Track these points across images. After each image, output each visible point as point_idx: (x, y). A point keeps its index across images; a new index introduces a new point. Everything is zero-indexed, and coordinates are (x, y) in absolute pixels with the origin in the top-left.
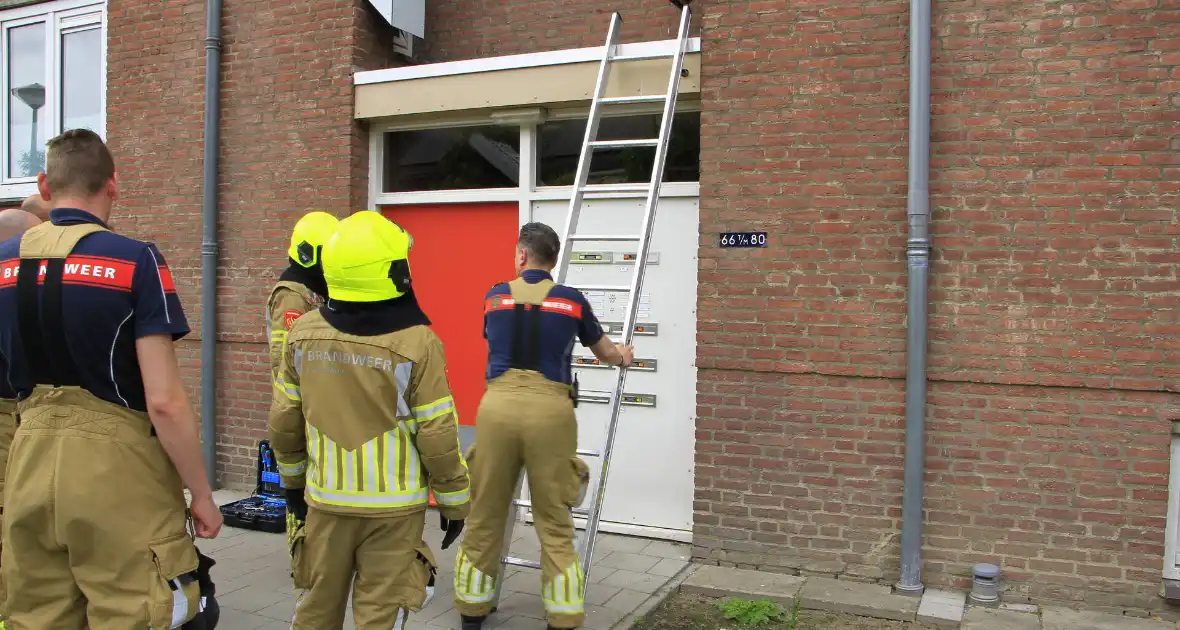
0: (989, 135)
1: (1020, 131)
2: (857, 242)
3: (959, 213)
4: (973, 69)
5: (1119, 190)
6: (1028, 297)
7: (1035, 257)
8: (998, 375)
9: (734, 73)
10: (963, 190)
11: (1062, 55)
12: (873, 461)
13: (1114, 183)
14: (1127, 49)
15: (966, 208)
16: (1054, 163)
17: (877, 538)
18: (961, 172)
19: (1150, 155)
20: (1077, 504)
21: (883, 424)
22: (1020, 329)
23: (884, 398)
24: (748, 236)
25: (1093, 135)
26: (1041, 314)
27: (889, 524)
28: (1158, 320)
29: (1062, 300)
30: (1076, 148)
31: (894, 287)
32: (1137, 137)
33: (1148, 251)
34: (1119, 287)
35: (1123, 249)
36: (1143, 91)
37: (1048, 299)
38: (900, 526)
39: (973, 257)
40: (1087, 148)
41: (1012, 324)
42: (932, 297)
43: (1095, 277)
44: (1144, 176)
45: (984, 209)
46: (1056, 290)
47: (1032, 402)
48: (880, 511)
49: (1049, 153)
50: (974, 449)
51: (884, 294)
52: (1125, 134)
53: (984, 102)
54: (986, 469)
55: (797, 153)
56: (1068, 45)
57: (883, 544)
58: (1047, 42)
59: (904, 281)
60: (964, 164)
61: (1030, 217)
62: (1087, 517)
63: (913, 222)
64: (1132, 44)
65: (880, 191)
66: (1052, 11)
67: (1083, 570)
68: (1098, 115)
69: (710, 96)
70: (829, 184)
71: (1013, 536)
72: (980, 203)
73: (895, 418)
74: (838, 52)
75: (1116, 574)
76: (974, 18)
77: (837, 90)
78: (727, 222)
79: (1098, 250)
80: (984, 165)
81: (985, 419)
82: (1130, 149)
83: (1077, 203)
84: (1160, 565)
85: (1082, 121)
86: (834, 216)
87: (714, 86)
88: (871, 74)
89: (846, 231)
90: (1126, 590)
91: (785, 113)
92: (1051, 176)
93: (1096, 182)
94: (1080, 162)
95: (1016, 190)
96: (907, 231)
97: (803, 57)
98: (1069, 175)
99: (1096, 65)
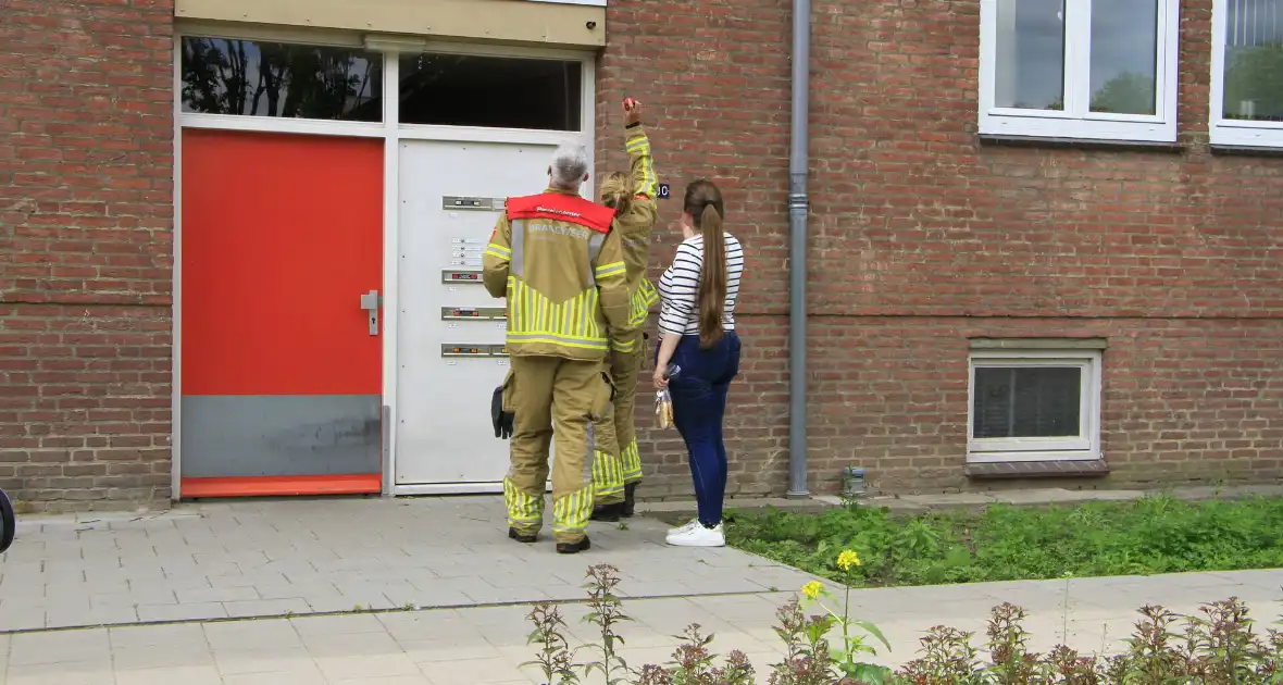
0: (843, 111)
1: (866, 109)
2: (745, 196)
3: (823, 173)
4: (835, 53)
5: (933, 161)
6: (875, 243)
7: (878, 211)
8: (855, 309)
9: (638, 32)
10: (826, 155)
11: (894, 49)
12: (759, 388)
13: (930, 154)
14: (938, 51)
15: (828, 170)
16: (889, 137)
17: (764, 456)
18: (824, 140)
19: (951, 134)
20: (911, 410)
21: (767, 355)
22: (870, 270)
23: (768, 332)
25: (919, 116)
26: (884, 258)
27: (773, 443)
28: (960, 261)
29: (898, 246)
30: (906, 126)
31: (775, 235)
32: (944, 120)
33: (952, 208)
34: (933, 235)
35: (937, 206)
36: (947, 85)
37: (888, 245)
38: (786, 444)
39: (835, 210)
40: (912, 126)
41: (864, 266)
42: (810, 244)
43: (919, 228)
44: (948, 150)
45: (841, 171)
46: (893, 239)
47: (876, 329)
48: (766, 432)
49: (887, 128)
50: (837, 371)
51: (767, 242)
52: (936, 117)
53: (841, 83)
54: (846, 387)
55: (694, 113)
56: (899, 43)
57: (771, 461)
59: (788, 232)
60: (827, 133)
61: (874, 178)
62: (918, 419)
63: (795, 179)
64: (940, 47)
65: (761, 152)
66: (889, 14)
67: (917, 463)
68: (919, 101)
69: (616, 51)
70: (721, 143)
71: (869, 442)
72: (838, 166)
73: (777, 349)
74: (728, 24)
75: (937, 462)
76: (834, 11)
77: (728, 59)
79: (920, 207)
80: (840, 135)
81: (845, 345)
82: (941, 130)
83: (904, 169)
84: (964, 451)
85: (911, 104)
86: (725, 172)
87: (620, 42)
88: (754, 47)
89: (737, 185)
90: (944, 474)
91: (684, 75)
92: (888, 147)
93: (918, 153)
94: (906, 137)
95: (864, 156)
96: (789, 186)
97: (700, 25)
98: (900, 146)
99: (918, 61)
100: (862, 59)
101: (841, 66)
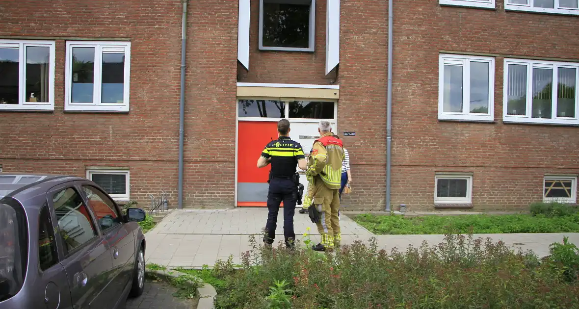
0: (402, 113)
1: (408, 113)
2: (375, 135)
3: (395, 129)
4: (399, 99)
5: (426, 126)
6: (410, 147)
7: (410, 139)
8: (404, 164)
9: (347, 95)
10: (397, 125)
11: (415, 98)
12: (378, 184)
13: (425, 124)
15: (397, 128)
16: (414, 120)
17: (379, 201)
18: (396, 121)
19: (431, 119)
20: (419, 190)
21: (380, 175)
22: (408, 154)
23: (381, 170)
24: (351, 133)
25: (421, 115)
26: (412, 151)
27: (382, 197)
28: (433, 152)
29: (416, 148)
31: (383, 145)
32: (429, 115)
33: (431, 138)
34: (426, 145)
35: (427, 138)
36: (430, 107)
37: (413, 147)
38: (385, 198)
39: (399, 139)
40: (419, 117)
41: (407, 153)
42: (392, 147)
43: (421, 143)
44: (430, 123)
45: (401, 129)
46: (414, 146)
47: (410, 169)
48: (380, 195)
49: (413, 118)
50: (399, 179)
51: (380, 147)
52: (426, 115)
53: (401, 106)
54: (401, 184)
55: (362, 115)
56: (416, 96)
57: (381, 202)
58: (413, 95)
59: (386, 144)
61: (409, 130)
62: (421, 192)
63: (388, 131)
64: (428, 97)
65: (380, 124)
66: (414, 89)
67: (421, 203)
68: (422, 111)
69: (342, 100)
70: (369, 122)
71: (407, 198)
72: (400, 127)
73: (383, 174)
74: (371, 92)
75: (426, 203)
76: (399, 88)
77: (371, 101)
78: (346, 130)
79: (422, 138)
80: (400, 119)
81: (401, 173)
82: (428, 118)
83: (418, 128)
84: (433, 201)
85: (419, 112)
86: (370, 129)
87: (342, 98)
88: (378, 98)
89: (373, 133)
90: (428, 206)
91: (359, 105)
92: (413, 122)
93: (421, 124)
94: (419, 120)
95: (407, 125)
96: (386, 133)
97: (363, 93)
98: (417, 123)
99: (422, 100)
100: (406, 100)
101: (400, 102)
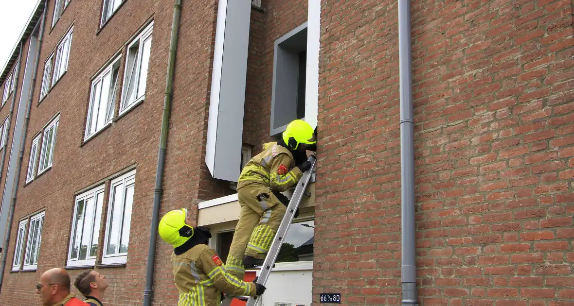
0: (453, 223)
1: (472, 218)
3: (437, 279)
4: (443, 176)
5: (540, 260)
9: (328, 193)
10: (440, 264)
11: (494, 159)
13: (535, 255)
14: (535, 149)
15: (442, 277)
16: (494, 241)
19: (559, 230)
24: (332, 296)
25: (519, 217)
30: (507, 228)
32: (548, 216)
36: (548, 180)
40: (516, 228)
44: (557, 248)
45: (452, 277)
49: (490, 233)
52: (539, 215)
53: (449, 200)
55: (354, 241)
56: (497, 152)
58: (483, 151)
60: (441, 244)
61: (480, 283)
64: (538, 145)
66: (486, 129)
68: (519, 202)
70: (370, 261)
72: (450, 273)
74: (375, 174)
76: (442, 141)
77: (374, 199)
78: (324, 287)
80: (451, 244)
82: (544, 227)
83: (510, 272)
85: (511, 206)
86: (371, 283)
87: (319, 202)
89: (379, 293)
91: (350, 215)
92: (493, 251)
93: (523, 255)
94: (511, 238)
95: (471, 262)
97: (358, 179)
98: (503, 249)
99: (517, 163)
100: (465, 175)
101: (448, 185)
